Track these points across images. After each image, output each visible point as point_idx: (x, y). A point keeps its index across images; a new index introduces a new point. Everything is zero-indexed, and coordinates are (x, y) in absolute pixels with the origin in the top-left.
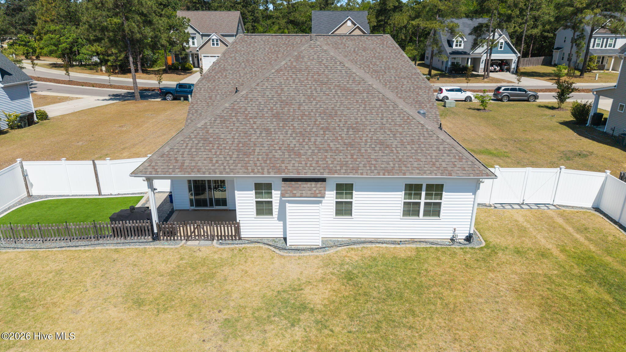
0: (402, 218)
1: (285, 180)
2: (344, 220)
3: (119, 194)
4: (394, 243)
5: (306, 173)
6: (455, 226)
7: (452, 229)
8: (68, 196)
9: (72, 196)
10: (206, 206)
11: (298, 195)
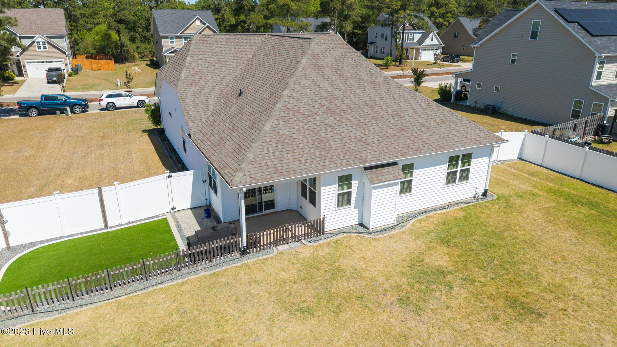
0: (445, 186)
1: (366, 169)
2: (407, 197)
3: (130, 223)
4: (442, 208)
5: (384, 159)
6: (476, 186)
7: (475, 188)
8: (63, 237)
9: (69, 236)
10: (255, 212)
11: (384, 180)
